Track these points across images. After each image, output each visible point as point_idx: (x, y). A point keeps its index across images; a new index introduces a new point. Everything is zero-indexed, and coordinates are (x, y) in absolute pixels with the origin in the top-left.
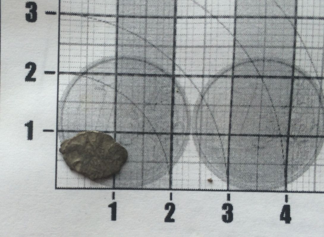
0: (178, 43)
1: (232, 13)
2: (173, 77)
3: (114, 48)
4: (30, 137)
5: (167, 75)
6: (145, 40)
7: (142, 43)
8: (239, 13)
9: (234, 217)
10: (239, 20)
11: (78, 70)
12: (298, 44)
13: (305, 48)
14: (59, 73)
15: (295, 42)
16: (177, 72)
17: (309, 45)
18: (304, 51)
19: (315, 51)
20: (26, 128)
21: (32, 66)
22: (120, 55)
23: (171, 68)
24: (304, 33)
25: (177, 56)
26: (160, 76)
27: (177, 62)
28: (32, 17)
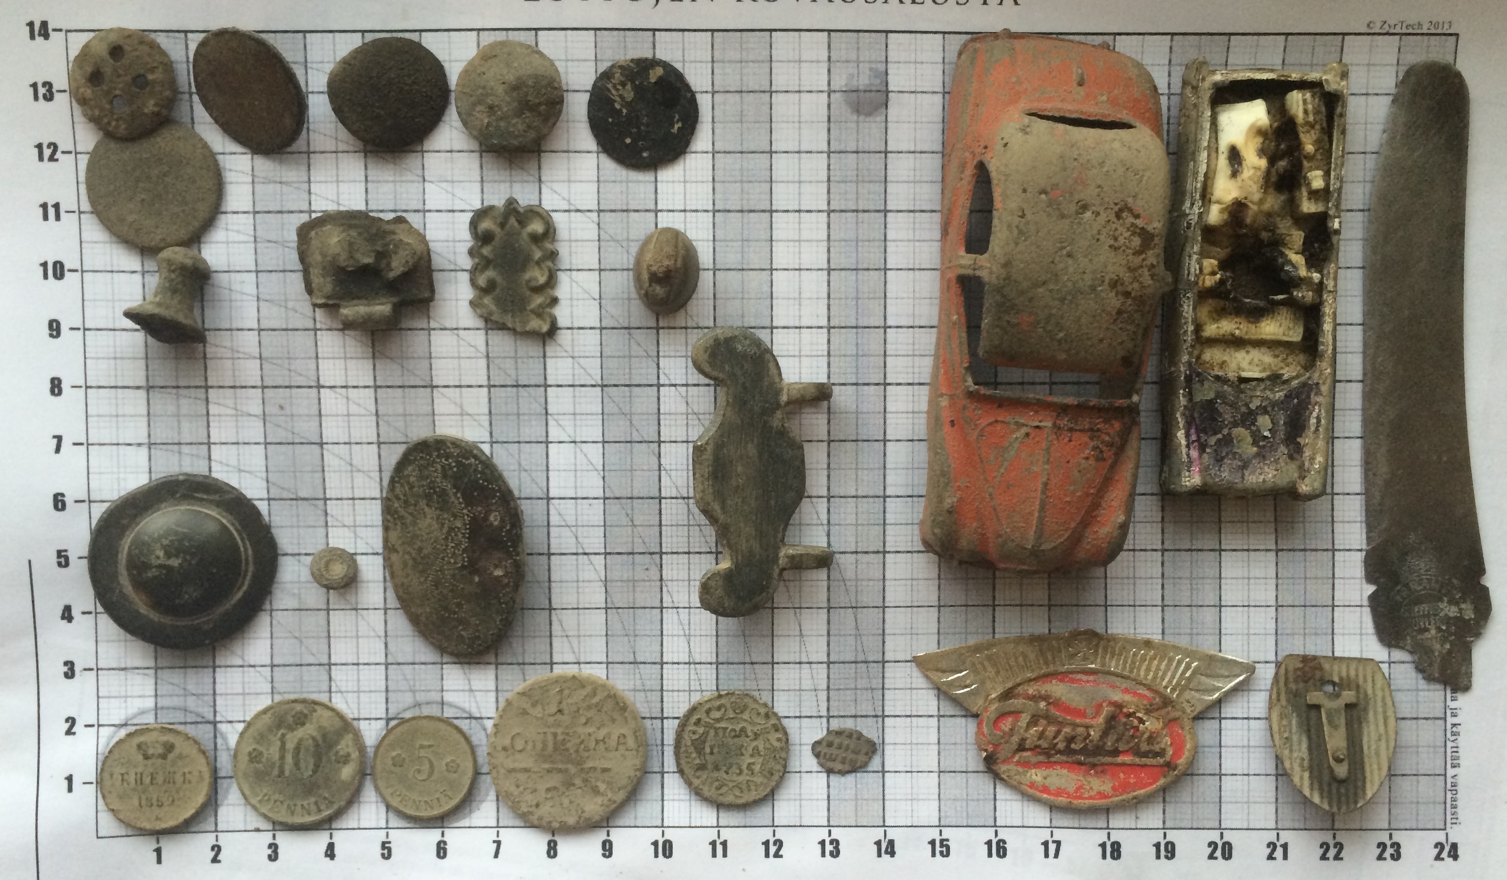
0: (218, 692)
1: (268, 662)
2: (215, 723)
3: (153, 700)
4: (70, 790)
5: (209, 722)
6: (185, 689)
7: (182, 692)
8: (276, 662)
9: (280, 856)
10: (275, 669)
11: (117, 722)
12: (333, 689)
13: (341, 692)
14: (99, 726)
15: (330, 687)
16: (218, 719)
17: (343, 689)
18: (339, 695)
19: (350, 695)
20: (66, 782)
21: (72, 721)
22: (159, 705)
23: (212, 714)
24: (339, 678)
25: (218, 703)
26: (201, 723)
27: (218, 709)
28: (70, 674)
